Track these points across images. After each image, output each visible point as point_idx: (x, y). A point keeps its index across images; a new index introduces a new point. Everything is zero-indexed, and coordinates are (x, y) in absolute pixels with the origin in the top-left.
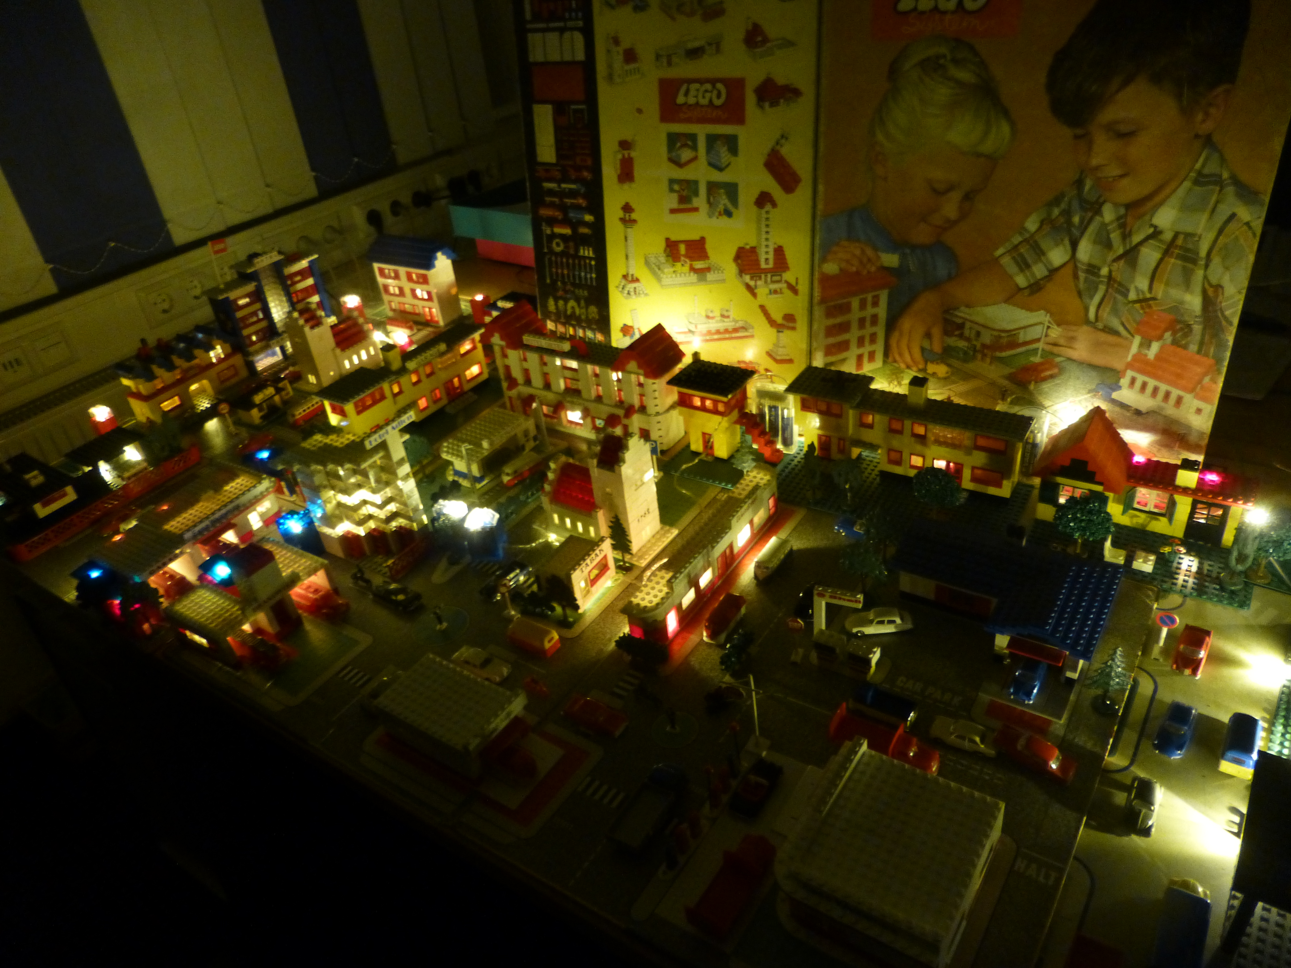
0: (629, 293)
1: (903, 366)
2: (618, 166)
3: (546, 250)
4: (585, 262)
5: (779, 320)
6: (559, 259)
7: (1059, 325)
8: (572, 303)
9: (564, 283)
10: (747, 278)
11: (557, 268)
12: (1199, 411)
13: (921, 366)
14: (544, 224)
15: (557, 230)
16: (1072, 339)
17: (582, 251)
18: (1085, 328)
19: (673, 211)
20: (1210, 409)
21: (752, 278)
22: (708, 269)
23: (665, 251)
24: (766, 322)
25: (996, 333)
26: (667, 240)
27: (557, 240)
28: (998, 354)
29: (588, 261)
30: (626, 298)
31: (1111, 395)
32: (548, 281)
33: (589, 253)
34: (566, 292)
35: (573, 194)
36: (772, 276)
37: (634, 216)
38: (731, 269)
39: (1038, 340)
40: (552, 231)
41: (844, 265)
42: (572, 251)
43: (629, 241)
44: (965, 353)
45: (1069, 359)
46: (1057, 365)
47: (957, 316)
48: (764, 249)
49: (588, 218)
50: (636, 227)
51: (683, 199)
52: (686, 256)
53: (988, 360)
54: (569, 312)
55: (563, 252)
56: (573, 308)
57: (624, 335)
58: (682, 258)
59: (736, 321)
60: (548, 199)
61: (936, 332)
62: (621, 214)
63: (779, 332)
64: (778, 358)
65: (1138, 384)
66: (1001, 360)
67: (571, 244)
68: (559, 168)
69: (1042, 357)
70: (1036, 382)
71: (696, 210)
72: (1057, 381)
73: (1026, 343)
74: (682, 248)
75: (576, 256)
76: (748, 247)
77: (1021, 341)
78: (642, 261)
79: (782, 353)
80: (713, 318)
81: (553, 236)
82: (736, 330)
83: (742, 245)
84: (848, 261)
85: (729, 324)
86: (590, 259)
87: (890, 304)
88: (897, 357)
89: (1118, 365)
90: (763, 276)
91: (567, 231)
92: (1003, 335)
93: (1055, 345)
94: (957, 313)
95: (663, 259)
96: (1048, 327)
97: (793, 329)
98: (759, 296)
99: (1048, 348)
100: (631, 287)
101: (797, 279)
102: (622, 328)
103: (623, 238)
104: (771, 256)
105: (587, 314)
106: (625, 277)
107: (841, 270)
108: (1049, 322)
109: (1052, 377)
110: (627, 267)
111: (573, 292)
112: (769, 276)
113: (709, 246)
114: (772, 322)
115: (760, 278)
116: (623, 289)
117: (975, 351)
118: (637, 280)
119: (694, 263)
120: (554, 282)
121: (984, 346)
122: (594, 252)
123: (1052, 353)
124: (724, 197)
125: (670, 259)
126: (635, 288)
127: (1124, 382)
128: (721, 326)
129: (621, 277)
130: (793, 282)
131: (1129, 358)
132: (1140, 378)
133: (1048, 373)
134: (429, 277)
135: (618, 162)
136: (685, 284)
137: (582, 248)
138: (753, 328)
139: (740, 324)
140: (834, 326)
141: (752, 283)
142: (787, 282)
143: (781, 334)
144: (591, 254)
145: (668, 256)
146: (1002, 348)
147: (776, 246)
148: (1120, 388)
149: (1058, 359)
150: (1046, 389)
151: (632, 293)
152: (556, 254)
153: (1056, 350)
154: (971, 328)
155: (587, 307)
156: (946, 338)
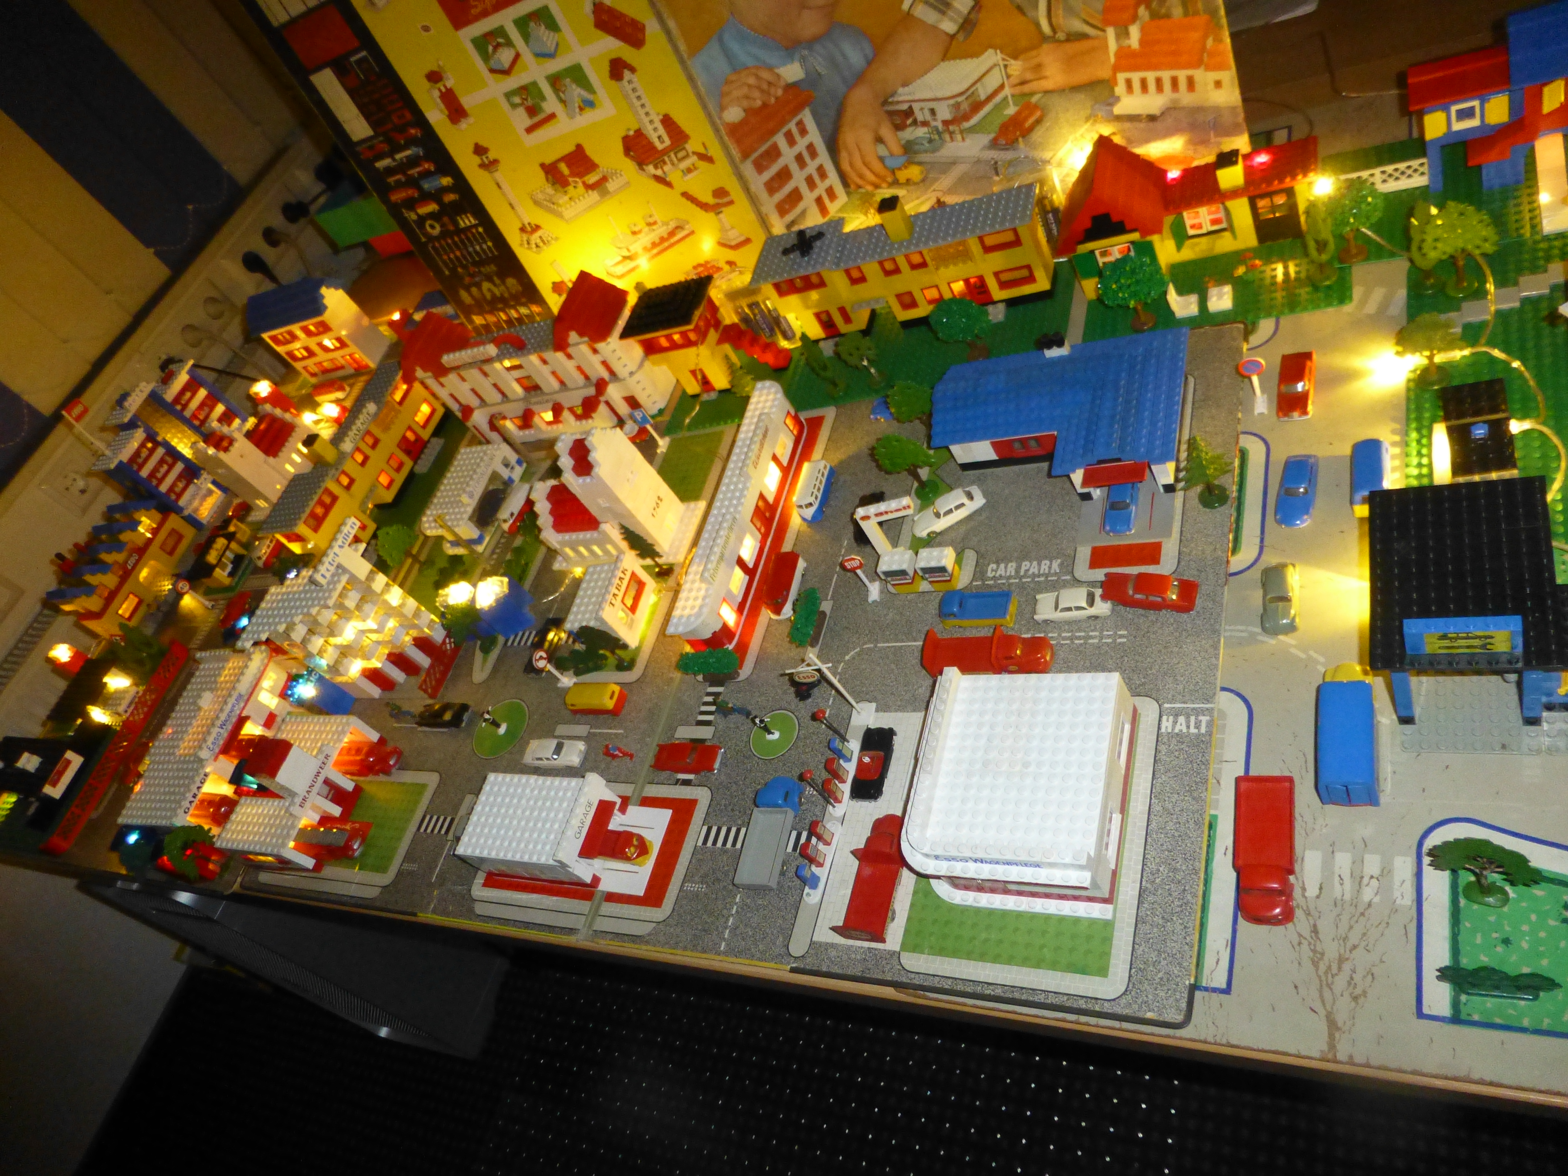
0: (537, 246)
1: (870, 188)
2: (442, 106)
3: (423, 239)
4: (472, 233)
5: (710, 200)
6: (443, 242)
7: (1015, 58)
8: (486, 285)
9: (464, 267)
10: (651, 169)
11: (447, 254)
12: (1218, 84)
13: (890, 179)
14: (404, 210)
15: (421, 211)
16: (1039, 67)
17: (461, 222)
18: (1045, 46)
19: (530, 130)
20: (1229, 76)
21: (656, 167)
22: (604, 179)
23: (547, 180)
24: (698, 209)
25: (952, 102)
26: (543, 166)
27: (429, 222)
28: (966, 125)
29: (474, 231)
30: (538, 253)
31: (1112, 112)
32: (447, 273)
33: (470, 221)
34: (472, 276)
35: (413, 162)
36: (676, 154)
37: (492, 155)
38: (628, 166)
39: (1002, 87)
40: (417, 214)
41: (745, 103)
42: (451, 228)
43: (503, 187)
44: (930, 141)
45: (1046, 92)
46: (1036, 107)
47: (898, 102)
48: (650, 128)
49: (446, 181)
50: (501, 167)
51: (532, 111)
52: (573, 174)
53: (959, 137)
54: (489, 297)
55: (441, 232)
56: (489, 290)
57: (560, 295)
58: (570, 179)
59: (666, 224)
60: (391, 180)
61: (886, 132)
62: (477, 160)
63: (718, 213)
64: (733, 243)
65: (1136, 85)
66: (972, 130)
67: (446, 219)
68: (381, 139)
69: (1015, 104)
70: (1023, 136)
71: (552, 116)
72: (1047, 124)
73: (989, 98)
74: (564, 168)
75: (459, 231)
76: (631, 133)
77: (983, 97)
78: (531, 203)
79: (735, 236)
80: (640, 231)
81: (422, 220)
82: (672, 234)
83: (623, 134)
84: (747, 97)
85: (662, 231)
86: (475, 226)
87: (819, 124)
88: (860, 182)
89: (1104, 73)
90: (666, 159)
91: (432, 207)
92: (959, 99)
93: (1023, 83)
94: (896, 99)
95: (550, 190)
96: (1006, 66)
97: (731, 202)
98: (674, 183)
99: (1018, 90)
100: (535, 238)
101: (704, 144)
102: (551, 287)
103: (495, 187)
104: (662, 131)
105: (507, 288)
106: (523, 230)
107: (745, 110)
108: (1004, 60)
109: (1038, 122)
110: (519, 217)
111: (480, 272)
112: (672, 155)
113: (590, 152)
114: (704, 206)
115: (665, 163)
116: (528, 243)
117: (939, 133)
118: (538, 227)
119: (586, 178)
120: (453, 271)
121: (946, 123)
122: (476, 218)
123: (1024, 95)
124: (574, 86)
125: (558, 186)
126: (541, 237)
127: (1120, 89)
128: (654, 236)
129: (518, 231)
130: (702, 150)
131: (1112, 60)
132: (1136, 77)
133: (1031, 121)
134: (328, 322)
135: (439, 100)
136: (591, 207)
137: (459, 218)
138: (688, 223)
139: (672, 225)
140: (772, 179)
141: (659, 172)
142: (694, 153)
143: (721, 216)
144: (473, 222)
145: (553, 185)
146: (966, 117)
147: (661, 117)
148: (1118, 99)
149: (1034, 99)
150: (1040, 140)
151: (541, 244)
152: (437, 238)
153: (1026, 88)
154: (922, 109)
155: (504, 282)
156: (900, 134)
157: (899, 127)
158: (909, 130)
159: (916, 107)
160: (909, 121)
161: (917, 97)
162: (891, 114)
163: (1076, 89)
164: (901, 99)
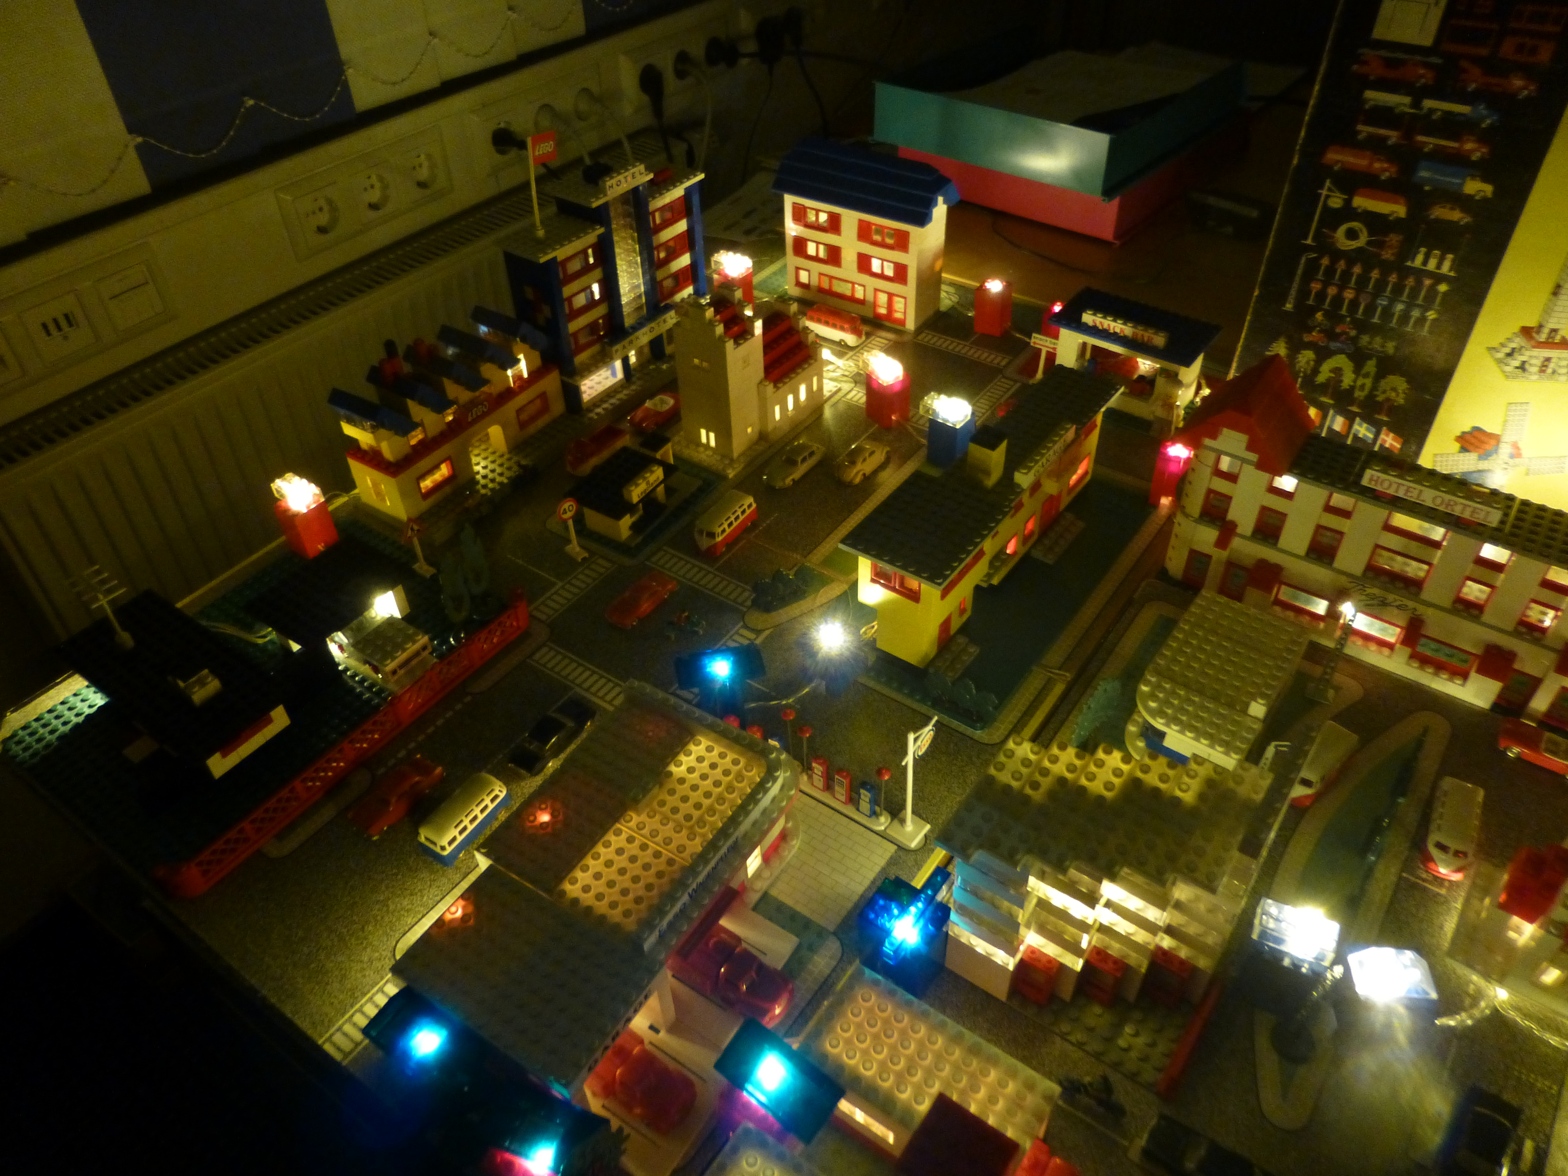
0: (1522, 367)
3: (1309, 241)
4: (1419, 283)
6: (1341, 265)
8: (1340, 361)
9: (1333, 315)
11: (1326, 283)
14: (1328, 183)
15: (1360, 202)
17: (1419, 258)
27: (1355, 225)
29: (1428, 282)
30: (1509, 375)
32: (1289, 306)
33: (1439, 266)
34: (1331, 335)
35: (1451, 127)
40: (1348, 202)
49: (1477, 188)
54: (1321, 378)
55: (1359, 250)
56: (1338, 371)
57: (1464, 449)
60: (1364, 130)
67: (1394, 239)
68: (1434, 60)
75: (1398, 268)
81: (1348, 213)
86: (1439, 278)
91: (1394, 209)
100: (1538, 355)
102: (1464, 433)
105: (1374, 388)
106: (1526, 332)
110: (1548, 311)
111: (1355, 340)
116: (1509, 355)
120: (1304, 313)
122: (1457, 266)
126: (1548, 360)
129: (1515, 330)
134: (912, 239)
137: (1423, 250)
151: (1535, 369)
152: (1337, 254)
155: (1380, 375)
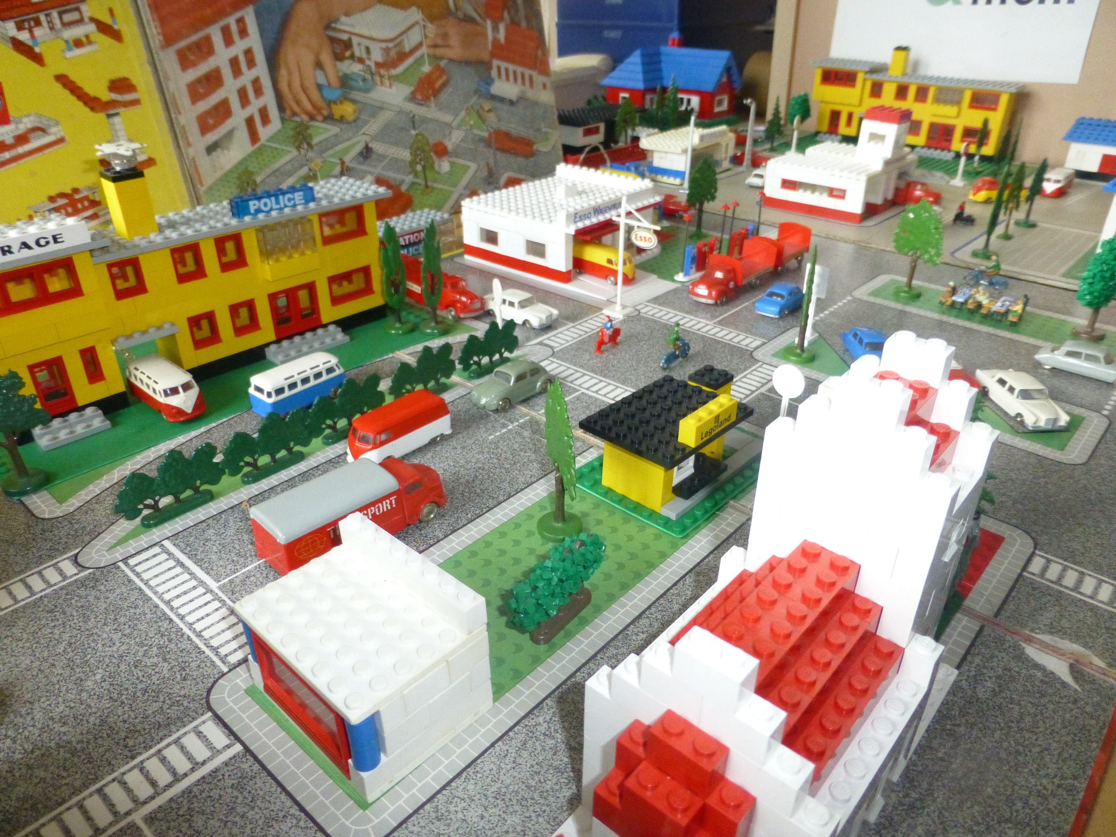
5: (104, 95)
7: (432, 21)
12: (544, 86)
16: (446, 36)
18: (450, 20)
20: (549, 81)
24: (81, 105)
25: (384, 45)
31: (489, 91)
36: (60, 14)
44: (364, 80)
45: (451, 60)
46: (444, 71)
47: (340, 31)
53: (387, 83)
61: (326, 58)
63: (109, 116)
65: (503, 72)
66: (397, 78)
69: (430, 64)
72: (449, 88)
73: (412, 51)
77: (407, 49)
82: (21, 139)
87: (262, 28)
88: (296, 109)
90: (42, 17)
92: (390, 45)
93: (435, 46)
98: (47, 59)
99: (432, 51)
101: (111, 11)
109: (444, 85)
112: (55, 14)
114: (91, 103)
115: (38, 23)
117: (372, 74)
121: (378, 64)
123: (436, 57)
127: (494, 73)
130: (105, 18)
131: (490, 47)
132: (503, 65)
133: (440, 83)
138: (58, 124)
139: (27, 124)
140: (199, 81)
141: (24, 36)
142: (93, 20)
143: (116, 120)
146: (394, 64)
148: (493, 81)
150: (444, 103)
153: (438, 52)
154: (359, 44)
156: (339, 64)
157: (338, 57)
158: (347, 62)
159: (355, 40)
160: (348, 54)
161: (357, 31)
162: (333, 40)
163: (468, 63)
164: (342, 27)
